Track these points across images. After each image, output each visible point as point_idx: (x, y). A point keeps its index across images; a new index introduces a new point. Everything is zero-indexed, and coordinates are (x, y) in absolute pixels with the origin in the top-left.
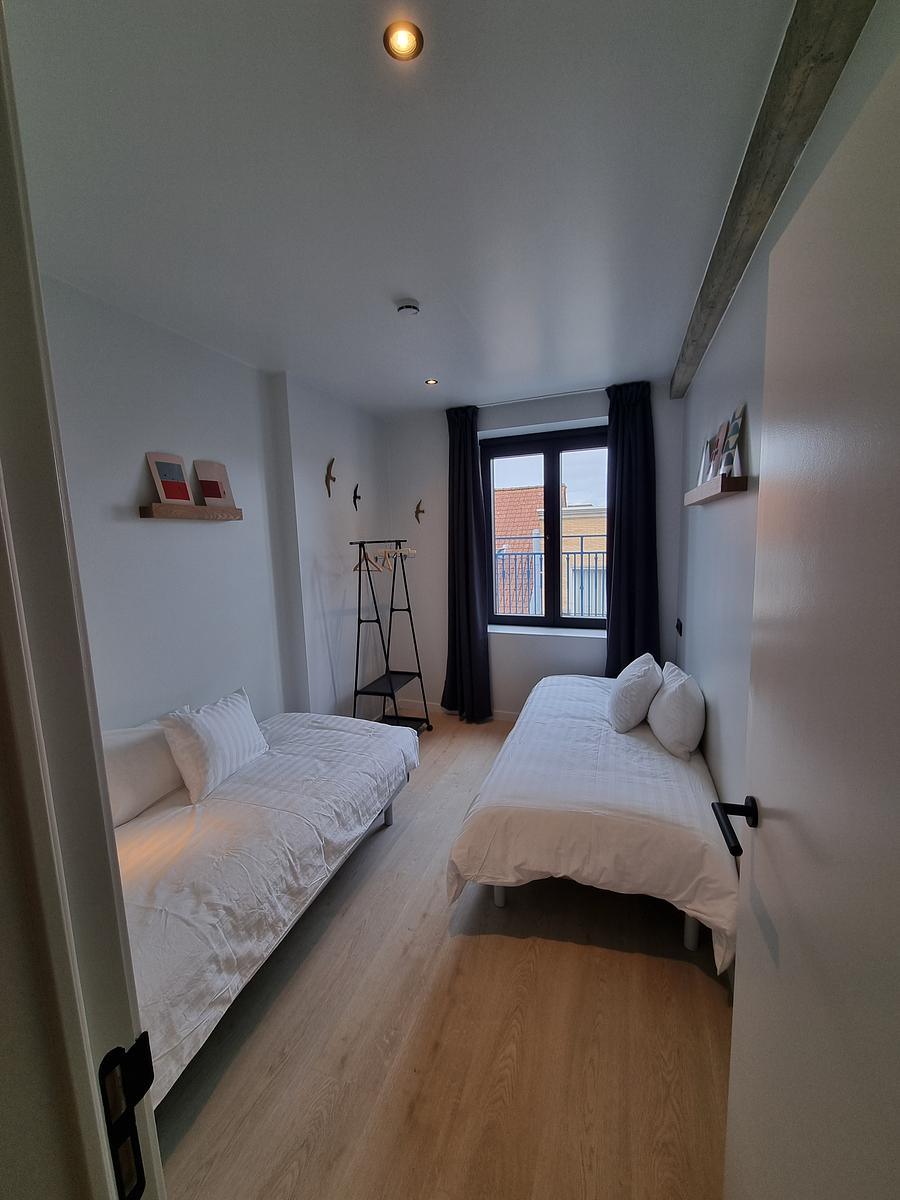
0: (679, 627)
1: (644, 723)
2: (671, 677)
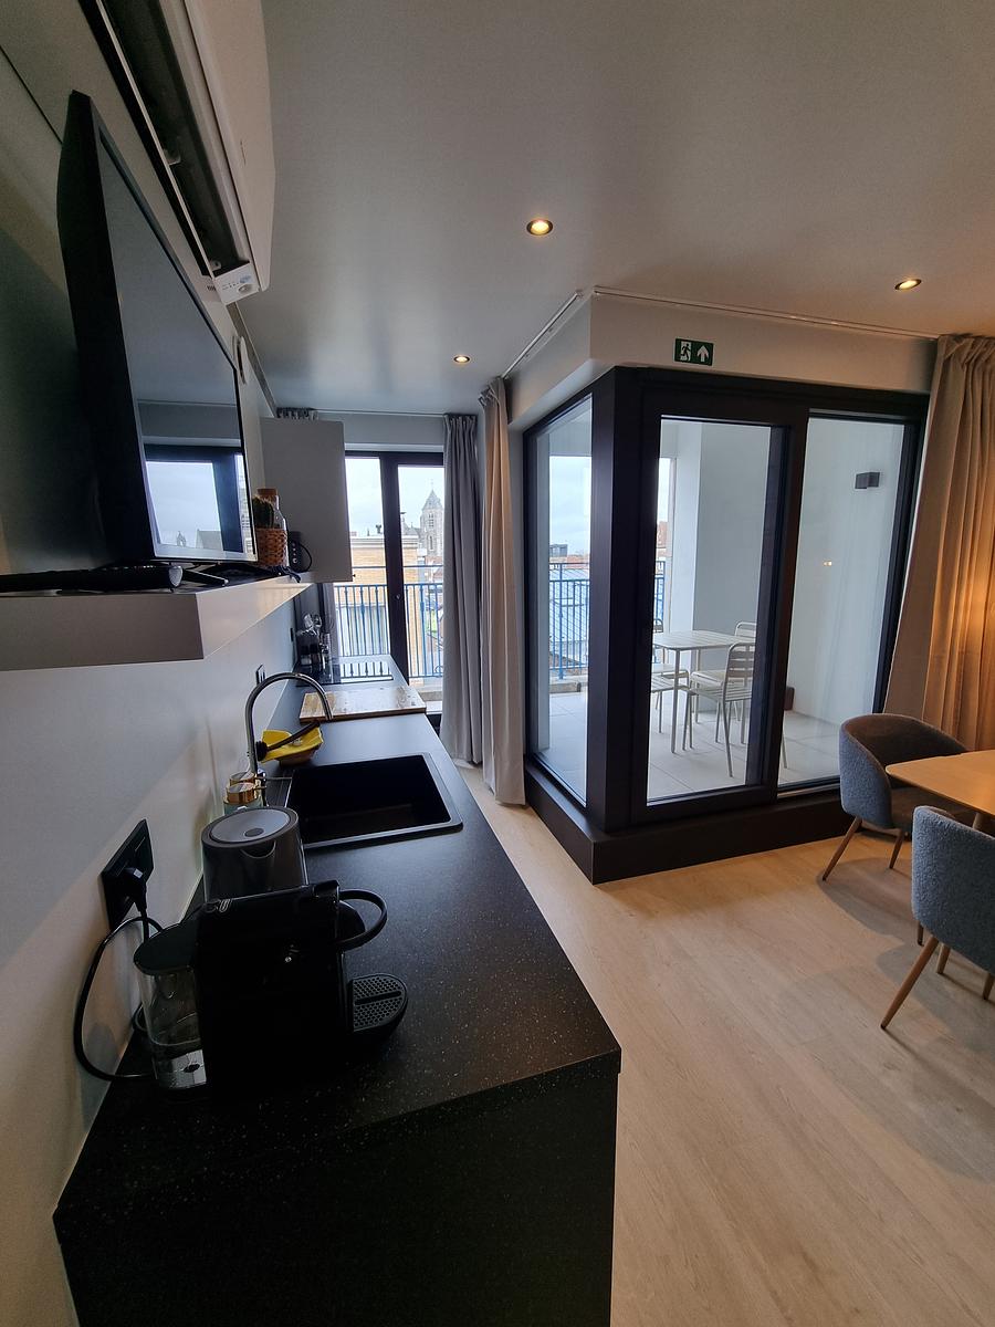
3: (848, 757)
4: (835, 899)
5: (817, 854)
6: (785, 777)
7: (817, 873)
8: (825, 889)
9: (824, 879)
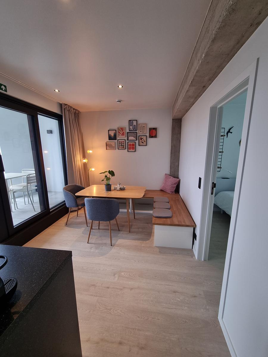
3: (66, 195)
4: (70, 227)
5: (64, 220)
6: (51, 206)
7: (64, 224)
8: (67, 226)
9: (66, 225)
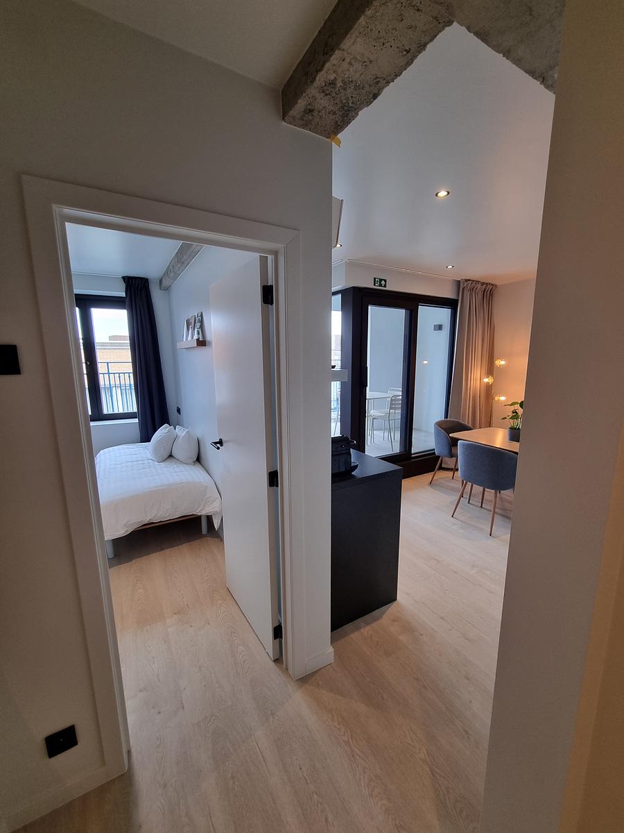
0: (179, 411)
1: (171, 456)
2: (181, 432)
3: (437, 434)
4: (434, 489)
5: (429, 476)
6: (414, 450)
7: (426, 484)
9: (430, 484)
